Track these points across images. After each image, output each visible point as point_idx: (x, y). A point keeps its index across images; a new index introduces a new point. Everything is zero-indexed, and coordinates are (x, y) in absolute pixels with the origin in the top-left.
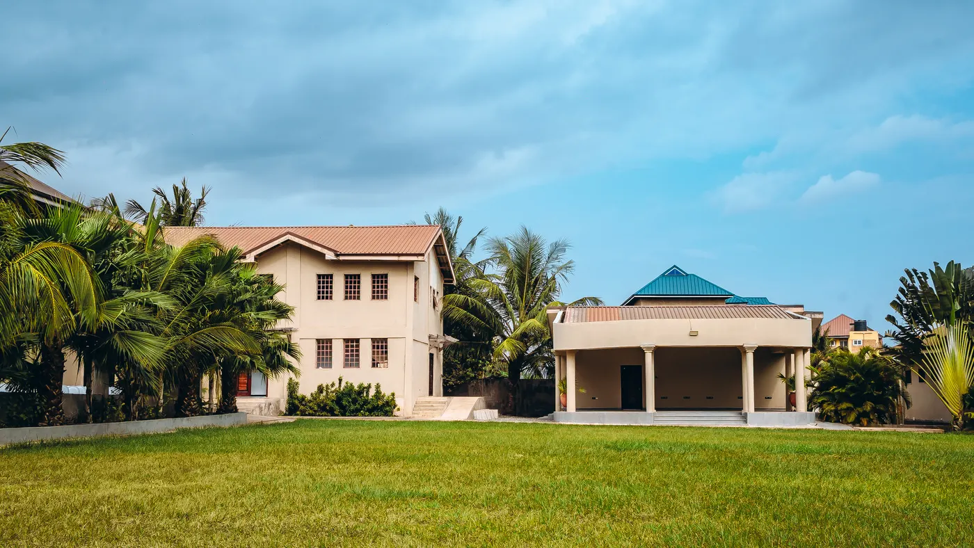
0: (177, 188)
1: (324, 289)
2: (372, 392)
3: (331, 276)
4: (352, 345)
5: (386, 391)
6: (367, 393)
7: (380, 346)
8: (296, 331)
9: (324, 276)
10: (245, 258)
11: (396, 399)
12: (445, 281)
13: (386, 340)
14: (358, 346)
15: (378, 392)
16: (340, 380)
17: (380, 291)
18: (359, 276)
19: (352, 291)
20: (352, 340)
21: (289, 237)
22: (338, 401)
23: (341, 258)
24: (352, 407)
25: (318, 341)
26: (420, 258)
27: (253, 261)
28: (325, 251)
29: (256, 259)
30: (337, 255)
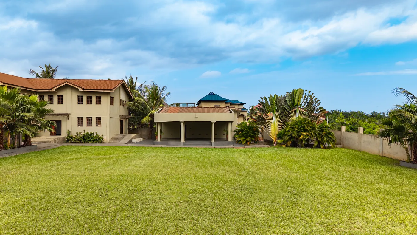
0: (46, 65)
1: (80, 101)
2: (95, 135)
3: (82, 96)
4: (89, 119)
5: (100, 135)
6: (93, 135)
7: (99, 119)
8: (70, 114)
9: (80, 96)
10: (52, 90)
11: (103, 137)
12: (129, 98)
13: (101, 117)
14: (91, 119)
15: (97, 135)
16: (84, 131)
17: (99, 102)
18: (92, 96)
19: (89, 102)
20: (90, 117)
21: (66, 83)
22: (83, 137)
23: (85, 91)
24: (87, 140)
25: (78, 117)
26: (111, 91)
27: (54, 91)
28: (79, 88)
29: (55, 90)
30: (83, 90)
